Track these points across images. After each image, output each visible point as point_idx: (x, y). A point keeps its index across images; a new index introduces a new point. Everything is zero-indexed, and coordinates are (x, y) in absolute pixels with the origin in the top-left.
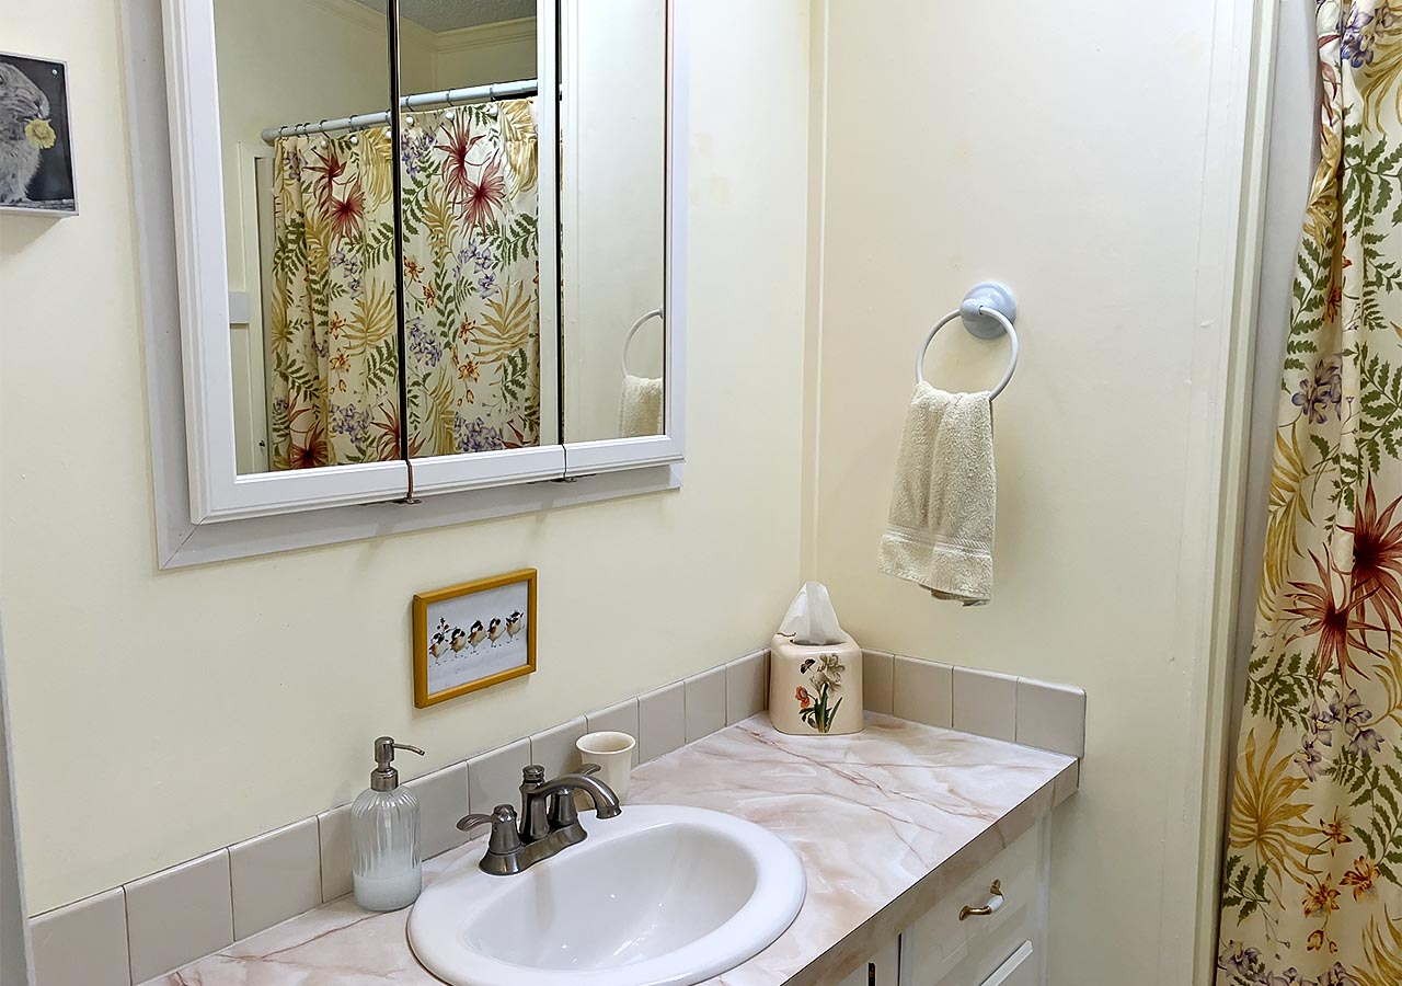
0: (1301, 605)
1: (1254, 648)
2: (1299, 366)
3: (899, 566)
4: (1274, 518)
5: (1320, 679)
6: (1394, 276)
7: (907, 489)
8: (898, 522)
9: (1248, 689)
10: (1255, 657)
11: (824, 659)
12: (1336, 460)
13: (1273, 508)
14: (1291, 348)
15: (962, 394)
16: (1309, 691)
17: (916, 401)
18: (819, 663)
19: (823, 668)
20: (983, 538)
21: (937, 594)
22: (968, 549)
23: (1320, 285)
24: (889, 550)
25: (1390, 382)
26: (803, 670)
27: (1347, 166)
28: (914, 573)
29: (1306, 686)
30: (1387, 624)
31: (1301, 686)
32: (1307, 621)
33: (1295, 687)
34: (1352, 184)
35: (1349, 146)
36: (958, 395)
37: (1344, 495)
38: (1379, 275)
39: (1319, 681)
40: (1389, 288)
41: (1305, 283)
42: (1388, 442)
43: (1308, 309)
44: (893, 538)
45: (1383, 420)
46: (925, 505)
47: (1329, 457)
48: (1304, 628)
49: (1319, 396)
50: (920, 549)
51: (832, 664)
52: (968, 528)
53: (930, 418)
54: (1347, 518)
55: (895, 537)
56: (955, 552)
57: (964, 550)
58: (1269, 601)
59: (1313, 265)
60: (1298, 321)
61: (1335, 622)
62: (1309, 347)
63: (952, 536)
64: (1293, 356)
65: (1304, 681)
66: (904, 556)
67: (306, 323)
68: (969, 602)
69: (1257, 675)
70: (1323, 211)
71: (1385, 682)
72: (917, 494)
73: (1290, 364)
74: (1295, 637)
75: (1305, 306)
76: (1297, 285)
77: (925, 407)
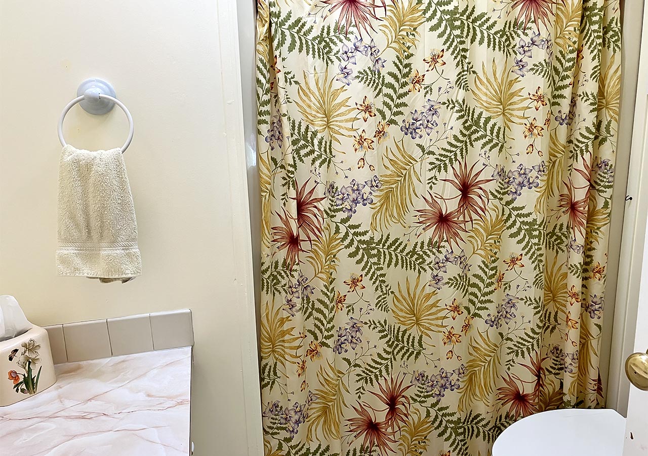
0: (276, 237)
1: (264, 263)
2: (265, 122)
3: (76, 269)
4: (265, 199)
5: (291, 269)
6: (292, 78)
7: (72, 217)
8: (67, 240)
9: (263, 283)
10: (264, 267)
11: (25, 345)
12: (282, 167)
13: (264, 194)
14: (260, 114)
15: (102, 151)
16: (285, 276)
17: (68, 159)
18: (22, 349)
19: (25, 352)
20: (133, 240)
21: (104, 280)
22: (126, 248)
23: (268, 82)
24: (64, 261)
27: (273, 22)
28: (87, 271)
29: (283, 274)
30: (309, 238)
31: (280, 274)
32: (279, 244)
33: (278, 276)
34: (276, 31)
35: (273, 11)
36: (99, 152)
37: (291, 183)
40: (291, 83)
41: (263, 81)
42: (299, 156)
43: (266, 94)
44: (66, 252)
45: (296, 146)
46: (88, 226)
47: (278, 166)
48: (278, 248)
49: (276, 136)
50: (89, 255)
51: (30, 347)
52: (123, 236)
53: (83, 170)
54: (293, 193)
55: (69, 251)
56: (118, 252)
57: (123, 249)
58: (268, 236)
59: (265, 71)
60: (263, 100)
61: (294, 241)
62: (267, 113)
63: (113, 243)
64: (263, 118)
65: (282, 272)
66: (78, 261)
68: (125, 281)
69: (266, 276)
70: (265, 44)
71: (312, 263)
72: (81, 218)
73: (260, 122)
74: (275, 252)
75: (264, 92)
76: (258, 81)
77: (76, 162)
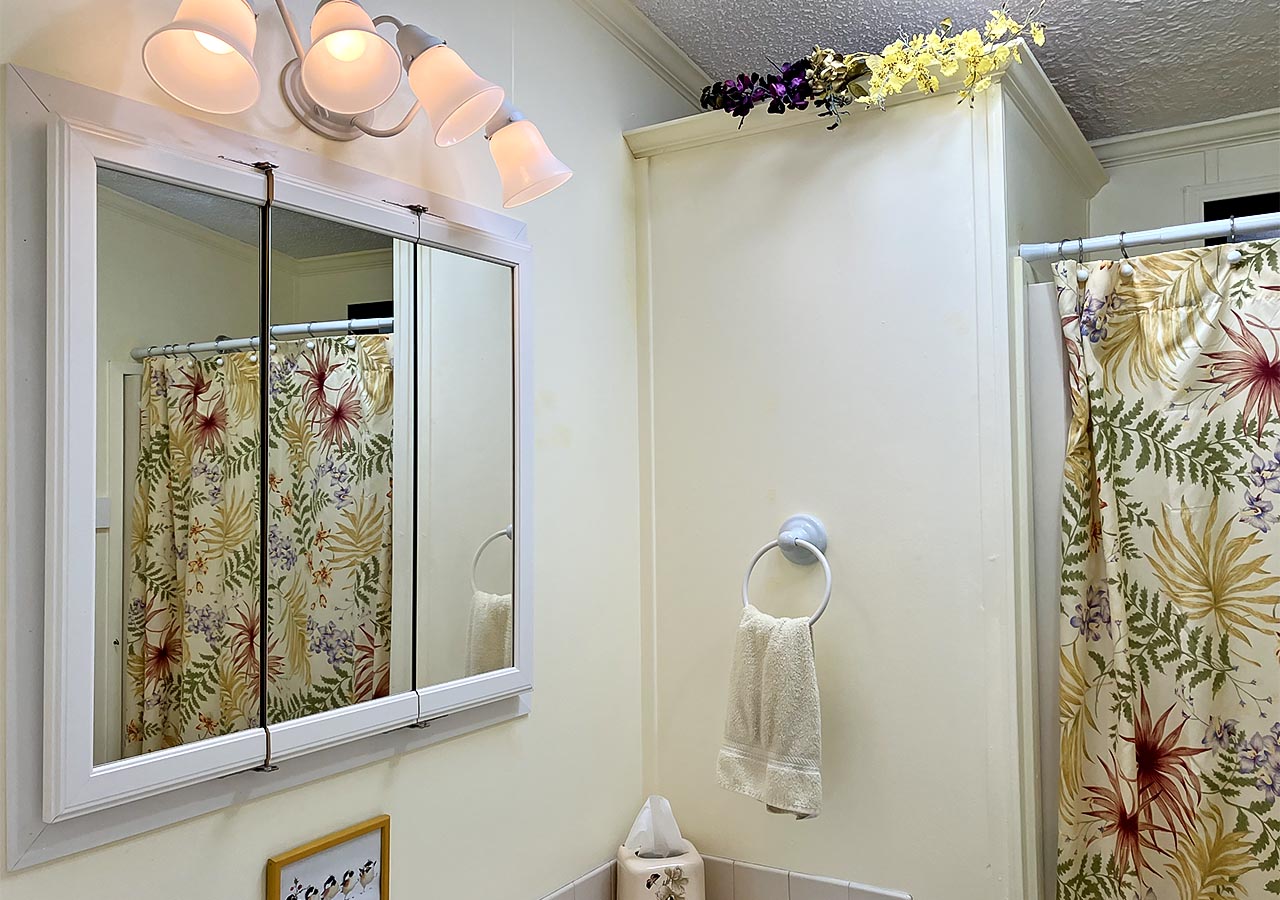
0: (1097, 808)
1: (1060, 852)
2: (1072, 592)
3: (736, 782)
4: (1066, 728)
5: (1121, 878)
6: (1142, 514)
7: (740, 707)
8: (733, 738)
9: (1059, 891)
10: (1062, 860)
11: (668, 872)
12: (1112, 674)
13: (1064, 720)
14: (1065, 576)
15: (785, 619)
16: (1112, 891)
17: (744, 625)
18: (664, 878)
19: (668, 882)
20: (811, 756)
21: (771, 809)
22: (799, 766)
23: (1083, 522)
24: (726, 766)
25: (1149, 605)
26: (649, 886)
27: (1095, 423)
28: (748, 788)
29: (1109, 885)
30: (1171, 825)
31: (1104, 885)
32: (1103, 823)
33: (1099, 886)
34: (1100, 437)
35: (1095, 406)
36: (781, 620)
37: (1123, 709)
38: (1130, 512)
39: (1120, 881)
40: (1140, 524)
41: (1072, 521)
42: (1154, 658)
43: (1076, 543)
44: (729, 754)
45: (1147, 639)
46: (757, 723)
47: (1106, 671)
48: (1101, 829)
49: (1093, 617)
50: (755, 767)
51: (676, 877)
52: (798, 747)
53: (757, 641)
54: (1127, 729)
55: (731, 753)
56: (786, 770)
57: (794, 768)
58: (1069, 807)
59: (1075, 505)
60: (1069, 553)
61: (1128, 826)
62: (1080, 576)
63: (784, 753)
64: (1069, 584)
65: (1107, 880)
66: (741, 771)
67: (166, 527)
68: (801, 816)
69: (1065, 877)
70: (1079, 460)
71: (1176, 880)
72: (749, 709)
73: (1065, 591)
74: (1094, 838)
75: (1073, 541)
76: (1064, 522)
77: (752, 630)
